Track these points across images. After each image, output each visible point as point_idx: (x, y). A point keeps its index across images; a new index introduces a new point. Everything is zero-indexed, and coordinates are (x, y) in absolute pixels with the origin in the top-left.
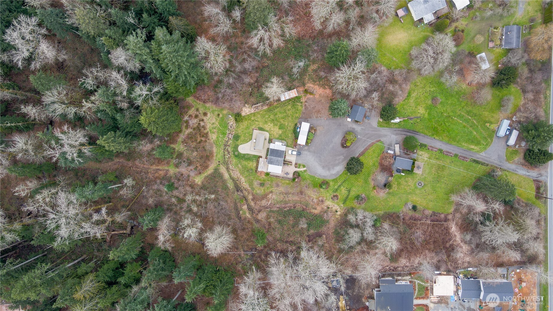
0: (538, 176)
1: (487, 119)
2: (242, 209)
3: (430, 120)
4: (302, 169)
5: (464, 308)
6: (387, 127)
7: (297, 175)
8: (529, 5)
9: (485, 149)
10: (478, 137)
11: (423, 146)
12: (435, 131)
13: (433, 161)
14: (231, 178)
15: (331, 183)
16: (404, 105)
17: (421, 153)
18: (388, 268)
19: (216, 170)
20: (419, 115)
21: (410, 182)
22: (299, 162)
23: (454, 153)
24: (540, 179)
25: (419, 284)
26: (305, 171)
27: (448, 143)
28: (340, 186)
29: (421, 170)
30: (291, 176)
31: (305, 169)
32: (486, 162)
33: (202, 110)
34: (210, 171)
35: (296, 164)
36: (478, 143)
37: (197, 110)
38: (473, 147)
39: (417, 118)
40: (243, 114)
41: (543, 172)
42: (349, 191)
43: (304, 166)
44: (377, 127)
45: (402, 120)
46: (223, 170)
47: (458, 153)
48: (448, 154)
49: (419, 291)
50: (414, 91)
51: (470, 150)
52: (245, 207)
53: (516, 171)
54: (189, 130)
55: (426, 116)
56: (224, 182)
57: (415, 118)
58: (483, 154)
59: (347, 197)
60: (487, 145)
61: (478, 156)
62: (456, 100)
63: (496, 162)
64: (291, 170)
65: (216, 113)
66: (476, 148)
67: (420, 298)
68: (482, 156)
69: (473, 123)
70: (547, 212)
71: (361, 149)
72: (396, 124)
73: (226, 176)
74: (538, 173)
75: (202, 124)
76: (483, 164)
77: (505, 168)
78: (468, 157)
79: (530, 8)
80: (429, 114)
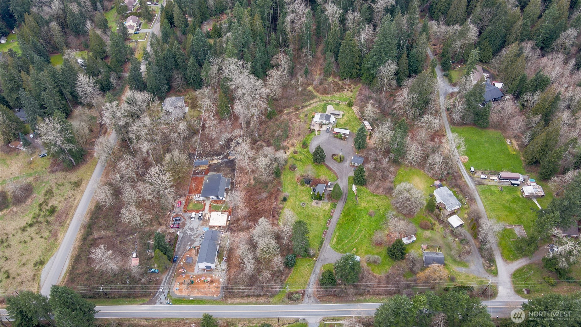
0: (309, 294)
1: (359, 249)
2: (290, 109)
3: (356, 210)
4: (316, 134)
5: (195, 237)
6: (349, 183)
7: (313, 131)
8: (466, 276)
9: (334, 248)
10: (344, 243)
11: (335, 206)
12: (346, 214)
13: (322, 214)
14: (311, 104)
15: (306, 150)
16: (367, 193)
17: (329, 205)
18: (238, 186)
19: (316, 97)
20: (359, 203)
21: (305, 198)
22: (321, 132)
23: (330, 227)
24: (306, 296)
25: (221, 207)
26: (315, 135)
27: (337, 223)
28: (304, 154)
29: (315, 205)
30: (312, 127)
31: (317, 135)
32: (321, 249)
33: (354, 90)
34: (316, 94)
35: (320, 130)
36: (338, 243)
37: (354, 88)
38: (335, 240)
39: (357, 202)
40: (353, 108)
41: (312, 299)
42: (300, 161)
43: (318, 134)
44: (349, 175)
45: (355, 192)
46: (316, 100)
47: (329, 229)
48: (328, 222)
49: (216, 206)
50: (379, 199)
51: (332, 238)
52: (291, 110)
53: (314, 273)
54: (341, 84)
55: (359, 208)
56: (308, 101)
57: (357, 201)
58: (329, 247)
59: (295, 159)
60: (337, 249)
61: (327, 243)
62: (374, 227)
63: (322, 257)
64: (316, 128)
65: (353, 96)
66: (334, 242)
67: (210, 207)
68: (327, 246)
69: (356, 239)
70: (273, 304)
71: (331, 166)
72: (352, 188)
73: (312, 102)
74: (311, 294)
75: (346, 90)
76: (320, 247)
77: (316, 264)
78: (326, 236)
79: (463, 277)
80: (361, 210)
